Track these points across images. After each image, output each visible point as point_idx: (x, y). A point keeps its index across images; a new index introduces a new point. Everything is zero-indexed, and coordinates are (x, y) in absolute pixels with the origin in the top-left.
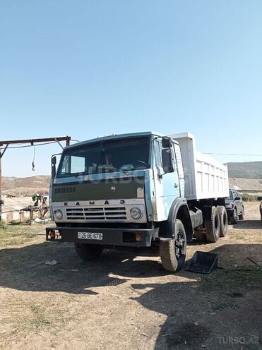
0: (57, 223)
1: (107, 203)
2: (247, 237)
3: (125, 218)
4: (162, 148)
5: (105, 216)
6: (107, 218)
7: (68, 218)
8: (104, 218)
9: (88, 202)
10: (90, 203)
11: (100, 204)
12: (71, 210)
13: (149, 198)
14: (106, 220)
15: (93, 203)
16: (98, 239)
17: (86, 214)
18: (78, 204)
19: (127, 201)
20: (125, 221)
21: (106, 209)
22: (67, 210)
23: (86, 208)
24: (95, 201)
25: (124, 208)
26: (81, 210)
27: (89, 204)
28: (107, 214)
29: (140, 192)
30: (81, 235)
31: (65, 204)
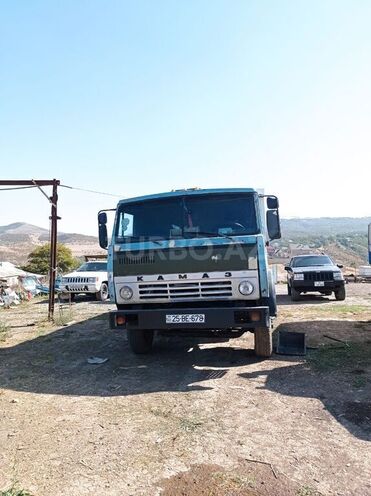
0: (118, 306)
1: (205, 276)
2: (295, 314)
3: (231, 294)
4: (267, 209)
5: (200, 292)
6: (203, 295)
7: (141, 298)
8: (198, 295)
9: (177, 275)
10: (180, 277)
11: (195, 277)
12: (146, 286)
13: (265, 270)
14: (201, 297)
15: (185, 276)
16: (198, 321)
17: (171, 291)
18: (160, 278)
19: (234, 274)
20: (230, 298)
21: (202, 284)
22: (140, 287)
23: (172, 282)
24: (188, 275)
25: (230, 283)
26: (165, 286)
27: (178, 278)
28: (203, 290)
29: (252, 262)
30: (170, 319)
31: (139, 279)
